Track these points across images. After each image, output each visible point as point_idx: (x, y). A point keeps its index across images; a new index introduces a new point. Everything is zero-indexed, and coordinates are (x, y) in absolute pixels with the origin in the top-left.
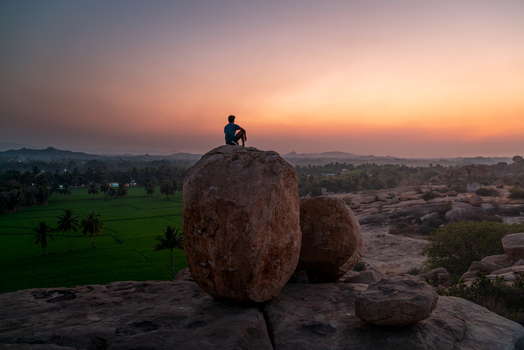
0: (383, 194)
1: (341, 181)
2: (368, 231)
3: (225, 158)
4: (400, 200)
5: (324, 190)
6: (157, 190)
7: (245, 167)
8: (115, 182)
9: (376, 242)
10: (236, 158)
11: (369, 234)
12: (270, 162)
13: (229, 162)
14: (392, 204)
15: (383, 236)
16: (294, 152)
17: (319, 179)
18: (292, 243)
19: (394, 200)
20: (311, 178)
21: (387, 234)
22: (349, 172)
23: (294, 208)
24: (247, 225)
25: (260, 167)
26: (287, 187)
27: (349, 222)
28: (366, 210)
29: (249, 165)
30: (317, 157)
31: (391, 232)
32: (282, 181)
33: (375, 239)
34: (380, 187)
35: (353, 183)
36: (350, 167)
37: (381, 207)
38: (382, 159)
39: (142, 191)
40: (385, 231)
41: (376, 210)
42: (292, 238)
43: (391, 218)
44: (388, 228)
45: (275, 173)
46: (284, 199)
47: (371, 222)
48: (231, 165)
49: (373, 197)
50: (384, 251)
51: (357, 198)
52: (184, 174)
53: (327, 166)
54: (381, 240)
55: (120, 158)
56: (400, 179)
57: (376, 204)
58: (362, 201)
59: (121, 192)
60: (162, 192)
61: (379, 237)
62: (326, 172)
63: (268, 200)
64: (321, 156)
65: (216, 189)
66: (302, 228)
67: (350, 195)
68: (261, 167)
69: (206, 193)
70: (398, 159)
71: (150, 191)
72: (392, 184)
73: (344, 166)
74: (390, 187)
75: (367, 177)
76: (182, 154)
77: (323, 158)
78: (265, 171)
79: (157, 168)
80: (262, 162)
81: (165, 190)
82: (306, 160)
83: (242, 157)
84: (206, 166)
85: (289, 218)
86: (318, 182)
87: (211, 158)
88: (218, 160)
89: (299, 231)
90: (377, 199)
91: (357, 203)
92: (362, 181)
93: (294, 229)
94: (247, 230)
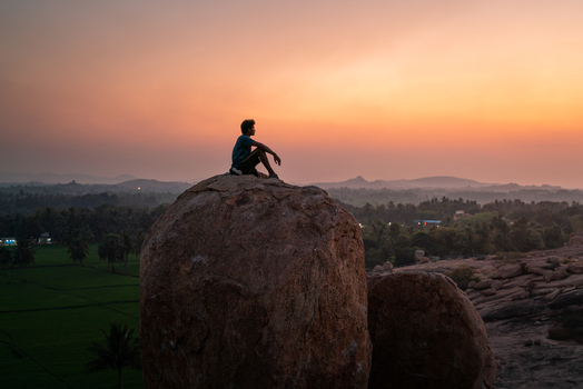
0: (536, 261)
1: (453, 234)
2: (506, 333)
3: (223, 199)
4: (570, 272)
5: (420, 252)
6: (92, 252)
7: (261, 218)
8: (10, 237)
9: (522, 355)
10: (243, 200)
11: (510, 339)
12: (309, 208)
13: (231, 208)
14: (553, 279)
15: (538, 343)
16: (360, 178)
17: (411, 230)
18: (353, 365)
19: (558, 272)
20: (395, 227)
21: (544, 339)
22: (469, 216)
23: (355, 297)
24: (265, 331)
25: (288, 218)
26: (342, 255)
27: (465, 323)
28: (502, 292)
29: (268, 215)
30: (406, 187)
31: (552, 336)
32: (332, 245)
33: (521, 349)
34: (529, 246)
35: (476, 238)
36: (471, 207)
37: (531, 287)
38: (534, 191)
39: (63, 254)
40: (541, 334)
41: (522, 292)
42: (352, 356)
43: (551, 307)
44: (546, 328)
45: (318, 229)
46: (336, 279)
47: (513, 317)
48: (234, 214)
49: (517, 266)
50: (539, 374)
51: (484, 268)
52: (146, 220)
53: (426, 204)
54: (532, 351)
55: (21, 189)
56: (569, 231)
57: (523, 280)
58: (496, 273)
59: (22, 257)
60: (102, 255)
61: (528, 344)
62: (423, 217)
63: (306, 283)
64: (414, 186)
65: (205, 260)
66: (372, 335)
67: (470, 262)
68: (293, 217)
69: (185, 269)
70: (565, 192)
71: (79, 255)
72: (553, 241)
73: (458, 204)
74: (549, 247)
75: (503, 227)
76: (140, 182)
77: (418, 190)
78: (299, 225)
79: (92, 209)
80: (295, 208)
81: (108, 252)
82: (385, 193)
83: (255, 198)
84: (186, 215)
85: (346, 317)
86: (408, 237)
87: (196, 201)
88: (208, 205)
89: (366, 343)
90: (524, 271)
91: (485, 279)
92: (494, 233)
93: (356, 338)
94: (264, 339)
